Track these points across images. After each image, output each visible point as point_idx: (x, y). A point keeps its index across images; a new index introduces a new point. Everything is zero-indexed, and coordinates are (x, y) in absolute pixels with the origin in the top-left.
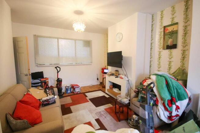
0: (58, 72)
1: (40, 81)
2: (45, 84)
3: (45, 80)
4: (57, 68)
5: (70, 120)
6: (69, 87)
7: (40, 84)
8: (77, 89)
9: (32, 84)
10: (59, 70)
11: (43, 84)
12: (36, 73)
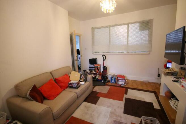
0: (104, 60)
1: (94, 67)
2: (97, 69)
3: (97, 66)
4: (104, 56)
5: (87, 110)
6: (114, 77)
7: (94, 69)
8: (121, 81)
9: (89, 67)
10: (105, 59)
11: (96, 69)
12: (92, 59)
